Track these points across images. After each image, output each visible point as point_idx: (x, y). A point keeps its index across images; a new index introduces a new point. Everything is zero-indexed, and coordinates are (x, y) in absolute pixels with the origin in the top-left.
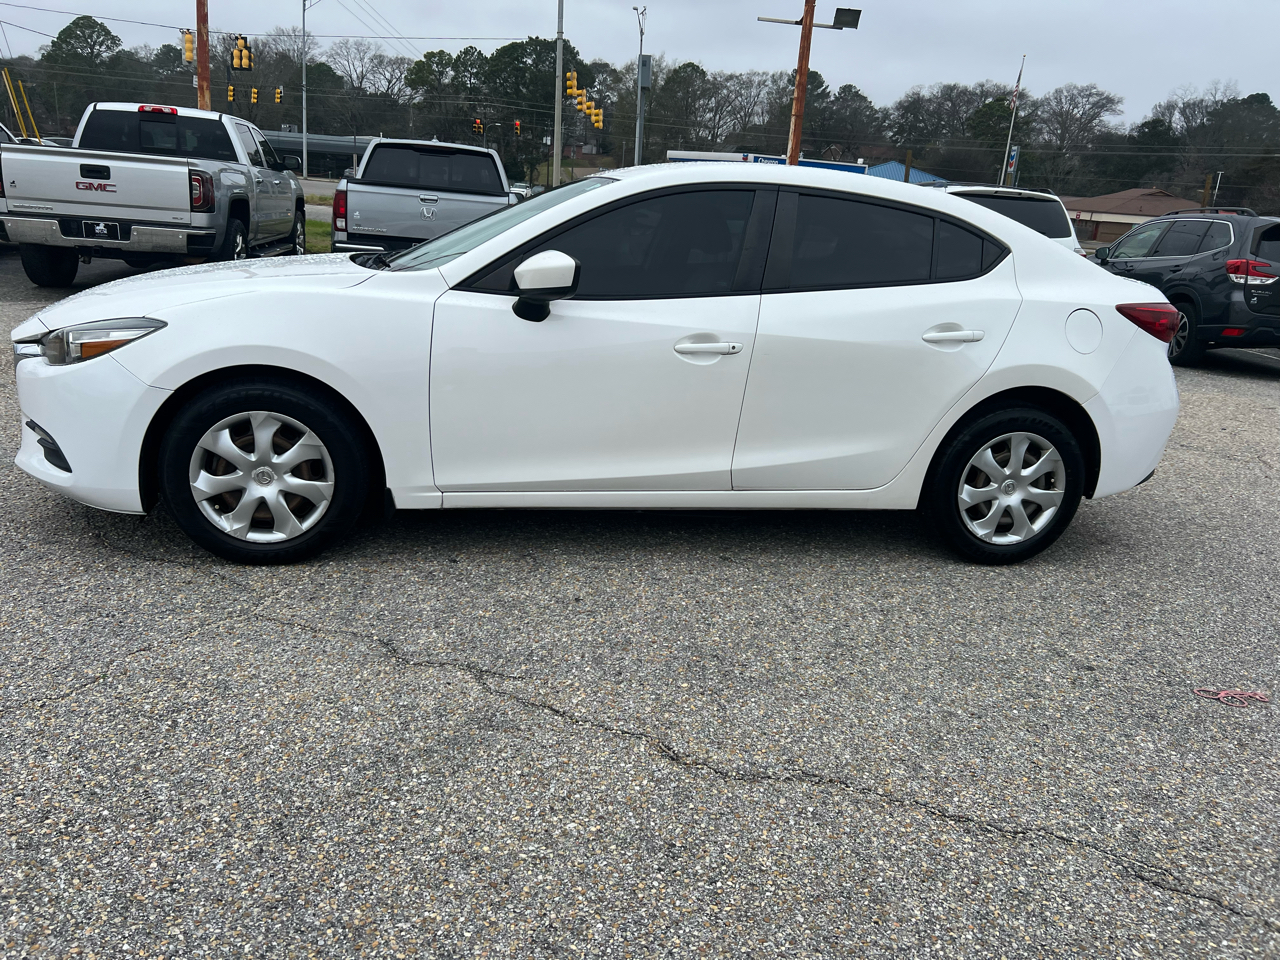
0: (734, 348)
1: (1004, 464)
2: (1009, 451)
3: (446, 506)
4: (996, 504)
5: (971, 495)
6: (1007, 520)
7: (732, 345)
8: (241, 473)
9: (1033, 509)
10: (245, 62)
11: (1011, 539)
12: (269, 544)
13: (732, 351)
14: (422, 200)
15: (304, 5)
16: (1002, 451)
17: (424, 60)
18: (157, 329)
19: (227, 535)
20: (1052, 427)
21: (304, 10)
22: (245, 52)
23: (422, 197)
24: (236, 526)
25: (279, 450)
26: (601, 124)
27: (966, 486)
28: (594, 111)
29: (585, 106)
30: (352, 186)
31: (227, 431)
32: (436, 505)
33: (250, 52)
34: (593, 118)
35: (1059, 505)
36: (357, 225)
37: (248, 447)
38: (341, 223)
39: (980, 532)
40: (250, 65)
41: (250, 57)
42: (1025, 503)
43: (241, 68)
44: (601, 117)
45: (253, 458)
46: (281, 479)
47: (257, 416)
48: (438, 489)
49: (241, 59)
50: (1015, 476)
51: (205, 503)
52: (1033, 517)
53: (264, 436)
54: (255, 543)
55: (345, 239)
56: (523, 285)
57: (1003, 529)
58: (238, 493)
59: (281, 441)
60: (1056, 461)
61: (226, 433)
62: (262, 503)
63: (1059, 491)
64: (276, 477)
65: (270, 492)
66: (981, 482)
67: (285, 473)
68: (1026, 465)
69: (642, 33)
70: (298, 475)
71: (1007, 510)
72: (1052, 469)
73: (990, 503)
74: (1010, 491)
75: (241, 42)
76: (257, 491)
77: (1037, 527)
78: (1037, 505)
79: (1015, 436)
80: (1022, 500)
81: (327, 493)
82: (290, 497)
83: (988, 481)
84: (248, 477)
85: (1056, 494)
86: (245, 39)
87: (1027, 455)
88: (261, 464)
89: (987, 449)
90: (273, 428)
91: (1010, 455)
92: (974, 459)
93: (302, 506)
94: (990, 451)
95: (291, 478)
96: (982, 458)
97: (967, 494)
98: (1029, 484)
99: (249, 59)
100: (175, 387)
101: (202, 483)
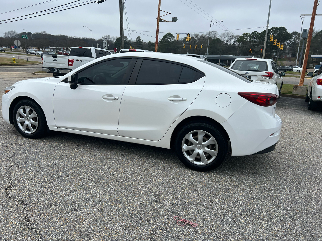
0: (116, 98)
2: (198, 136)
3: (59, 131)
4: (195, 151)
6: (198, 157)
7: (115, 97)
10: (189, 39)
13: (115, 99)
16: (195, 135)
17: (242, 35)
18: (13, 88)
21: (210, 27)
22: (189, 37)
24: (24, 129)
25: (30, 114)
27: (185, 145)
29: (276, 44)
32: (57, 130)
33: (190, 37)
35: (216, 155)
37: (25, 113)
39: (190, 159)
41: (190, 38)
43: (188, 41)
45: (26, 115)
47: (26, 107)
48: (57, 126)
49: (188, 39)
50: (200, 144)
51: (19, 124)
53: (27, 110)
54: (26, 133)
57: (198, 159)
58: (24, 122)
60: (214, 141)
61: (22, 110)
62: (27, 125)
66: (189, 144)
67: (31, 119)
68: (204, 141)
70: (33, 120)
71: (198, 154)
72: (213, 143)
73: (193, 151)
74: (199, 148)
75: (188, 35)
76: (27, 122)
77: (210, 161)
78: (210, 154)
79: (199, 131)
80: (203, 152)
81: (37, 124)
82: (32, 124)
83: (192, 144)
84: (25, 119)
85: (216, 152)
86: (189, 34)
87: (204, 138)
88: (27, 117)
89: (191, 134)
90: (29, 109)
91: (198, 137)
92: (186, 137)
93: (34, 127)
94: (192, 135)
95: (32, 120)
96: (189, 137)
97: (185, 147)
98: (205, 147)
99: (190, 39)
100: (13, 100)
101: (18, 119)
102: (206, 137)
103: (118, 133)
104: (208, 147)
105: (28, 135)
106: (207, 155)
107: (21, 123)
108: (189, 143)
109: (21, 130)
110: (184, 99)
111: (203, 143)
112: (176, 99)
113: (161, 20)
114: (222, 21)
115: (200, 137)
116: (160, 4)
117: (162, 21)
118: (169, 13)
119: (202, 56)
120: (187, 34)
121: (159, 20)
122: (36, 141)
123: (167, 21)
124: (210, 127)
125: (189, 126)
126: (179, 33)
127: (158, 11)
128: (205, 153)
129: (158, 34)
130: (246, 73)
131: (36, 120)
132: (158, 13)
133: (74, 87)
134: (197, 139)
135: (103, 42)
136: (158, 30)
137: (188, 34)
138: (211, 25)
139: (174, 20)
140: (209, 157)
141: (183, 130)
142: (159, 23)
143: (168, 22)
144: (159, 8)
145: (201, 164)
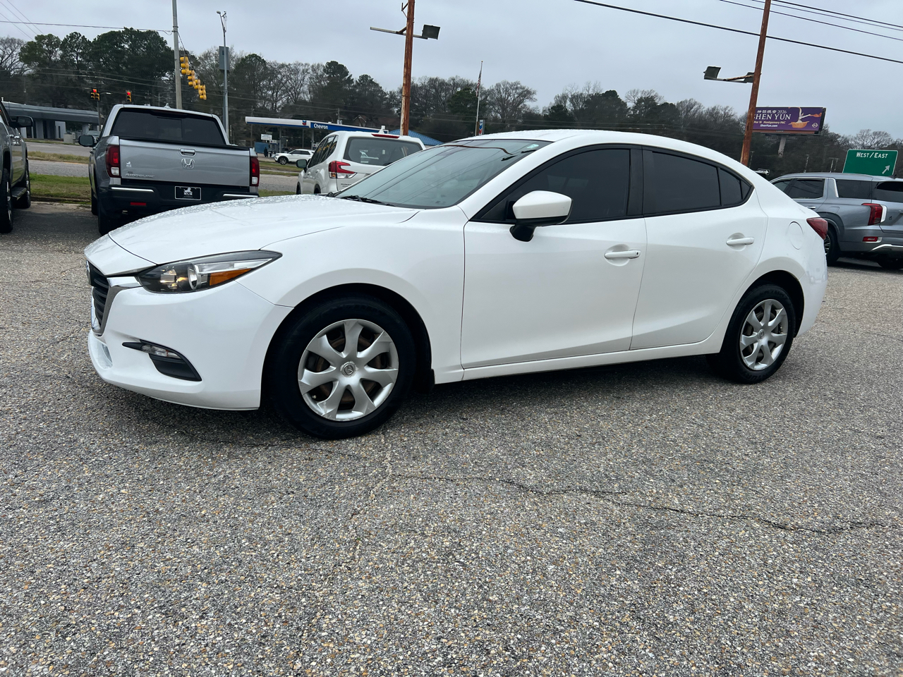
1: (760, 319)
2: (763, 311)
4: (756, 346)
5: (745, 341)
6: (761, 355)
7: (637, 251)
8: (335, 368)
9: (772, 345)
11: (761, 366)
12: (352, 421)
13: (636, 256)
14: (182, 153)
17: (35, 41)
18: (274, 259)
19: (323, 418)
20: (783, 295)
23: (182, 150)
24: (329, 411)
25: (361, 347)
26: (205, 96)
27: (743, 336)
28: (200, 86)
29: (194, 83)
30: (123, 142)
31: (325, 336)
34: (200, 91)
35: (784, 342)
36: (129, 173)
38: (115, 171)
39: (749, 364)
42: (769, 343)
44: (205, 91)
45: (344, 355)
46: (361, 369)
50: (765, 327)
51: (306, 395)
52: (771, 350)
53: (352, 337)
54: (342, 422)
55: (119, 184)
56: (519, 215)
57: (759, 360)
58: (330, 385)
59: (364, 341)
60: (784, 316)
62: (348, 390)
63: (784, 334)
64: (357, 369)
65: (353, 380)
66: (750, 332)
67: (365, 365)
68: (771, 320)
69: (224, 31)
70: (375, 367)
71: (761, 349)
74: (762, 336)
77: (774, 357)
79: (768, 302)
80: (768, 341)
81: (394, 377)
84: (338, 371)
85: (784, 336)
87: (771, 313)
90: (359, 332)
94: (754, 312)
95: (369, 369)
96: (751, 317)
100: (295, 305)
101: (306, 379)
102: (773, 311)
103: (631, 344)
104: (773, 331)
105: (351, 424)
108: (750, 329)
110: (750, 239)
111: (769, 324)
112: (739, 241)
115: (768, 312)
145: (763, 366)
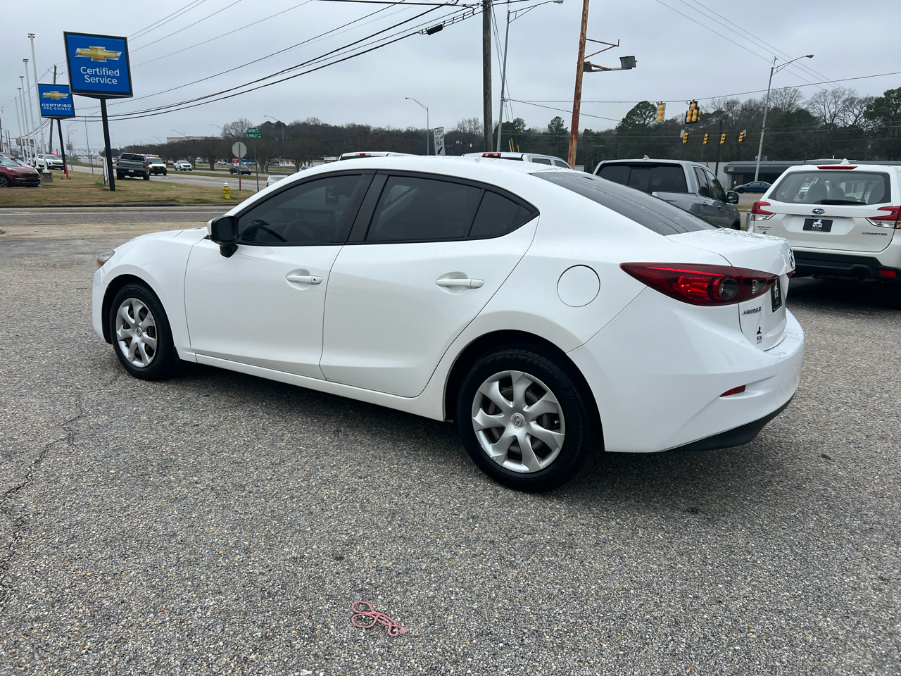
0: (315, 280)
2: (513, 387)
3: (199, 362)
4: (506, 432)
5: (484, 419)
6: (514, 449)
7: (314, 278)
8: (131, 329)
9: (541, 448)
10: (694, 118)
12: (139, 367)
13: (313, 282)
15: (772, 72)
17: (884, 96)
18: (112, 255)
19: (128, 360)
21: (772, 75)
22: (695, 111)
24: (130, 356)
25: (141, 319)
27: (481, 411)
32: (194, 360)
33: (698, 111)
37: (133, 316)
39: (492, 453)
40: (697, 119)
43: (691, 122)
45: (134, 322)
47: (134, 300)
48: (194, 351)
49: (692, 116)
50: (520, 410)
51: (121, 342)
52: (541, 455)
53: (137, 310)
54: (135, 366)
57: (513, 456)
58: (131, 339)
59: (142, 315)
61: (127, 308)
62: (137, 345)
63: (561, 434)
64: (141, 333)
65: (140, 341)
66: (491, 411)
67: (144, 331)
68: (529, 402)
70: (148, 334)
71: (515, 441)
72: (552, 410)
73: (501, 429)
74: (518, 424)
75: (694, 105)
76: (136, 339)
77: (543, 464)
78: (544, 443)
79: (515, 374)
80: (528, 434)
81: (155, 345)
82: (146, 345)
83: (497, 410)
84: (134, 332)
85: (558, 436)
86: (696, 103)
87: (528, 393)
88: (136, 325)
89: (495, 380)
90: (139, 308)
91: (513, 391)
92: (482, 388)
93: (149, 351)
94: (497, 384)
95: (145, 335)
96: (489, 388)
97: (479, 418)
98: (532, 420)
99: (698, 115)
100: (108, 283)
101: (120, 332)
102: (535, 392)
103: (322, 372)
104: (539, 421)
105: (139, 370)
106: (537, 444)
107: (125, 340)
108: (491, 408)
109: (125, 357)
110: (475, 282)
111: (526, 409)
112: (457, 282)
113: (588, 67)
114: (811, 56)
115: (520, 389)
116: (584, 21)
117: (593, 68)
118: (615, 46)
119: (686, 164)
120: (689, 102)
121: (585, 67)
122: (151, 387)
123: (606, 69)
124: (543, 362)
125: (489, 358)
126: (664, 101)
127: (580, 42)
128: (533, 439)
129: (579, 107)
130: (814, 212)
131: (153, 336)
132: (580, 48)
133: (228, 251)
134: (510, 397)
135: (435, 136)
136: (578, 96)
137: (691, 103)
138: (775, 71)
139: (628, 63)
140: (543, 451)
141: (474, 369)
142: (581, 77)
143: (610, 70)
144: (583, 35)
145: (521, 468)
